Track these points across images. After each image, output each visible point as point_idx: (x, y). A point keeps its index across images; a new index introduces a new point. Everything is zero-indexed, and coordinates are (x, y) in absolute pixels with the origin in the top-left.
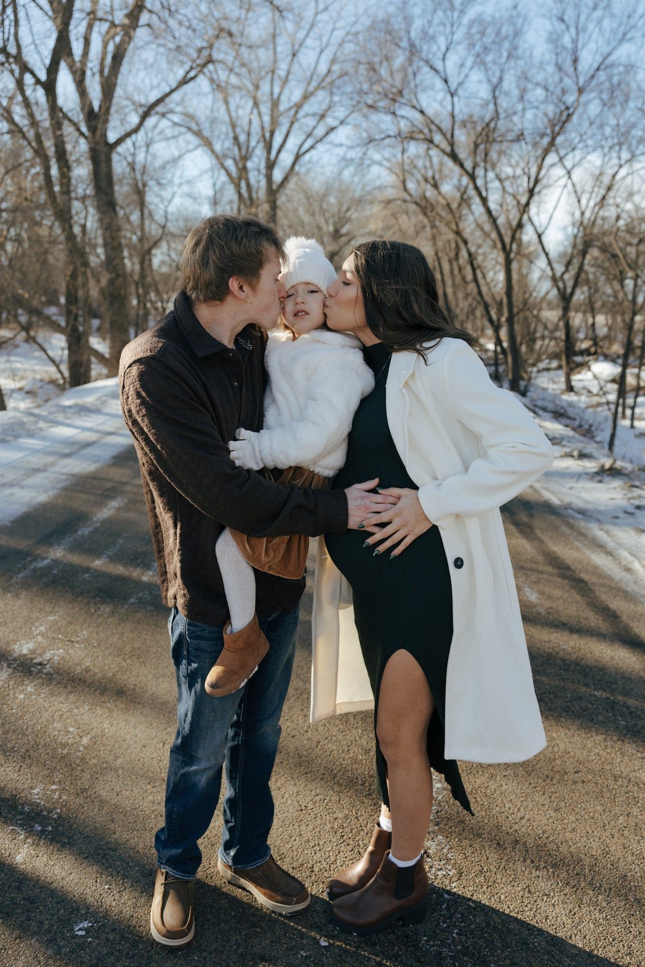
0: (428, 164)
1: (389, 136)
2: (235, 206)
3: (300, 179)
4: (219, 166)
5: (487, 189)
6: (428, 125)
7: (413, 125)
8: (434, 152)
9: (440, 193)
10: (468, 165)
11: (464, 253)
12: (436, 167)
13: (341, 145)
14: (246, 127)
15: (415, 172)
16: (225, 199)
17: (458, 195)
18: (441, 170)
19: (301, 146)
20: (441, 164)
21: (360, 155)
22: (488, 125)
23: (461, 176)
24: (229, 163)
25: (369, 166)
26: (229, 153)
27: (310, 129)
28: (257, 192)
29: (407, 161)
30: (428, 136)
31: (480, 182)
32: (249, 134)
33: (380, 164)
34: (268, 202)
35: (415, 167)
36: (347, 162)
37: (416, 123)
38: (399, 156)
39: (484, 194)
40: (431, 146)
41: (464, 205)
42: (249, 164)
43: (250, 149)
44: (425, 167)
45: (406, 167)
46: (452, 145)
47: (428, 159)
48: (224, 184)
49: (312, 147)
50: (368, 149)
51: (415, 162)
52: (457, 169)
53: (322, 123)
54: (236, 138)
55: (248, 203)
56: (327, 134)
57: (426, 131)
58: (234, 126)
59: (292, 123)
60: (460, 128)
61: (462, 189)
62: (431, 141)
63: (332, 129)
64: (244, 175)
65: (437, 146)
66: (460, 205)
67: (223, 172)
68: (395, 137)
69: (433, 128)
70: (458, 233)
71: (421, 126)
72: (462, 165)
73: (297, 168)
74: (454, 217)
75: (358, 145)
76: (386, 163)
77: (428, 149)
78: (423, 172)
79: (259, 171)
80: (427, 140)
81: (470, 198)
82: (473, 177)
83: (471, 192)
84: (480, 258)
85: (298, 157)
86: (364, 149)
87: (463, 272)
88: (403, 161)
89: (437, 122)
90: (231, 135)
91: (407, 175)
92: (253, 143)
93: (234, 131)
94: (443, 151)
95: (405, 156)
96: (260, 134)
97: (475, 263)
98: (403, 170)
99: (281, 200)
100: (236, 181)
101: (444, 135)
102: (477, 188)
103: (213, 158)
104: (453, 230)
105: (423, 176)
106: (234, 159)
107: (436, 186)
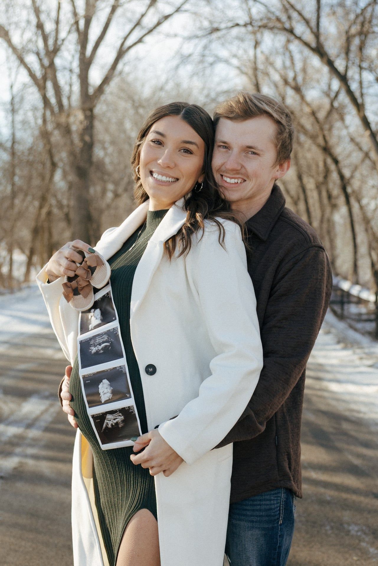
0: (288, 63)
1: (237, 25)
2: (39, 114)
3: (123, 81)
4: (17, 63)
5: (362, 95)
6: (286, 10)
7: (269, 11)
8: (295, 47)
9: (303, 98)
10: (340, 64)
11: (334, 176)
12: (299, 65)
13: (176, 35)
14: (54, 14)
15: (271, 71)
16: (27, 106)
17: (326, 102)
18: (304, 70)
19: (126, 38)
20: (305, 61)
21: (199, 49)
22: (364, 10)
23: (331, 79)
24: (31, 59)
25: (211, 64)
26: (31, 46)
27: (138, 16)
28: (69, 98)
29: (261, 58)
30: (287, 26)
31: (354, 86)
32: (57, 22)
33: (227, 62)
34: (84, 110)
35: (272, 64)
36: (185, 59)
37: (273, 9)
38: (251, 52)
39: (360, 101)
40: (292, 38)
41: (335, 116)
42: (58, 61)
43: (59, 42)
44: (285, 67)
45: (261, 66)
46: (317, 35)
47: (287, 54)
48: (25, 86)
49: (140, 41)
50: (210, 42)
51: (271, 59)
52: (326, 69)
53: (152, 10)
54: (40, 26)
55: (56, 109)
56: (159, 24)
57: (284, 18)
58: (37, 11)
59: (114, 9)
60: (329, 15)
61: (333, 95)
62: (291, 31)
63: (167, 17)
64: (49, 75)
65: (299, 38)
66: (329, 113)
67: (24, 72)
68: (245, 25)
69: (295, 15)
70: (327, 150)
71: (278, 13)
72: (330, 64)
73: (120, 66)
74: (322, 129)
75: (197, 37)
76: (235, 62)
77: (288, 41)
78: (282, 72)
79: (71, 71)
80: (285, 29)
81: (342, 107)
82: (344, 79)
83: (343, 98)
84: (356, 184)
85: (121, 54)
86: (204, 41)
87: (333, 201)
88: (255, 57)
89: (298, 7)
90: (34, 21)
91: (260, 76)
92: (63, 34)
93: (38, 17)
94: (307, 44)
95: (259, 50)
96: (72, 21)
97: (349, 190)
98: (255, 69)
99: (99, 109)
100: (41, 82)
101: (307, 22)
102: (350, 93)
103: (10, 50)
104: (319, 146)
105: (281, 76)
106: (38, 54)
107: (297, 89)
